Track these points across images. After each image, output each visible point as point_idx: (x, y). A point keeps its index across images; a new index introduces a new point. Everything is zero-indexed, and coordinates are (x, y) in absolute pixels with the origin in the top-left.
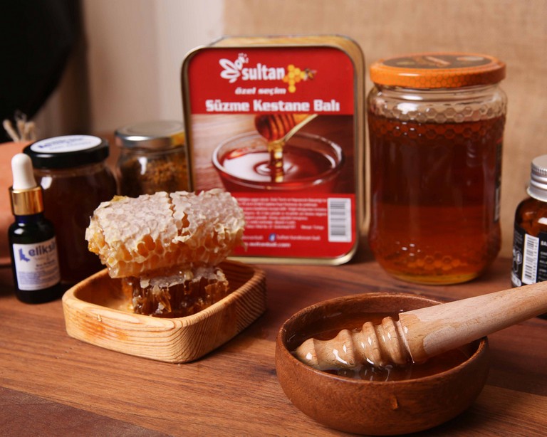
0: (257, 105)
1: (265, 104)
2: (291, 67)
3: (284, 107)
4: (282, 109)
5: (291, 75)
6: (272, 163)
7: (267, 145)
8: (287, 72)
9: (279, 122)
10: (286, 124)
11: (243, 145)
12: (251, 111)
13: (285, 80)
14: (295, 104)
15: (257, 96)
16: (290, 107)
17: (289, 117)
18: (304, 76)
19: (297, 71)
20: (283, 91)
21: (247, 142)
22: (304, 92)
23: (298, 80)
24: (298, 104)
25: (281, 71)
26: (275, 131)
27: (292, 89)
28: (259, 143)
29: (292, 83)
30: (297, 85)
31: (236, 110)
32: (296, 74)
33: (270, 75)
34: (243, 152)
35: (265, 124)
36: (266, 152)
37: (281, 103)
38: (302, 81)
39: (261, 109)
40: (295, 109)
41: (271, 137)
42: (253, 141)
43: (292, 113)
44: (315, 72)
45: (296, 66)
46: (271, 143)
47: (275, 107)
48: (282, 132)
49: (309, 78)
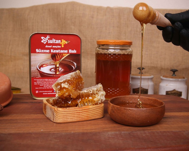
0: (52, 51)
1: (54, 51)
2: (63, 40)
3: (60, 51)
4: (59, 52)
5: (63, 42)
6: (56, 68)
7: (55, 63)
8: (61, 41)
9: (58, 56)
10: (60, 56)
11: (47, 63)
12: (50, 52)
13: (61, 44)
14: (63, 51)
15: (52, 48)
16: (62, 51)
17: (62, 54)
18: (66, 43)
19: (65, 41)
20: (60, 47)
21: (48, 62)
22: (66, 47)
23: (65, 44)
24: (64, 51)
25: (60, 41)
26: (57, 58)
27: (63, 46)
28: (52, 62)
29: (63, 44)
30: (64, 45)
31: (45, 52)
32: (64, 42)
33: (56, 42)
34: (47, 65)
35: (54, 57)
36: (54, 65)
37: (59, 50)
38: (66, 44)
39: (53, 52)
40: (63, 52)
41: (56, 61)
42: (50, 62)
43: (62, 53)
44: (69, 41)
45: (64, 40)
46: (56, 62)
47: (57, 51)
48: (59, 59)
49: (68, 43)
